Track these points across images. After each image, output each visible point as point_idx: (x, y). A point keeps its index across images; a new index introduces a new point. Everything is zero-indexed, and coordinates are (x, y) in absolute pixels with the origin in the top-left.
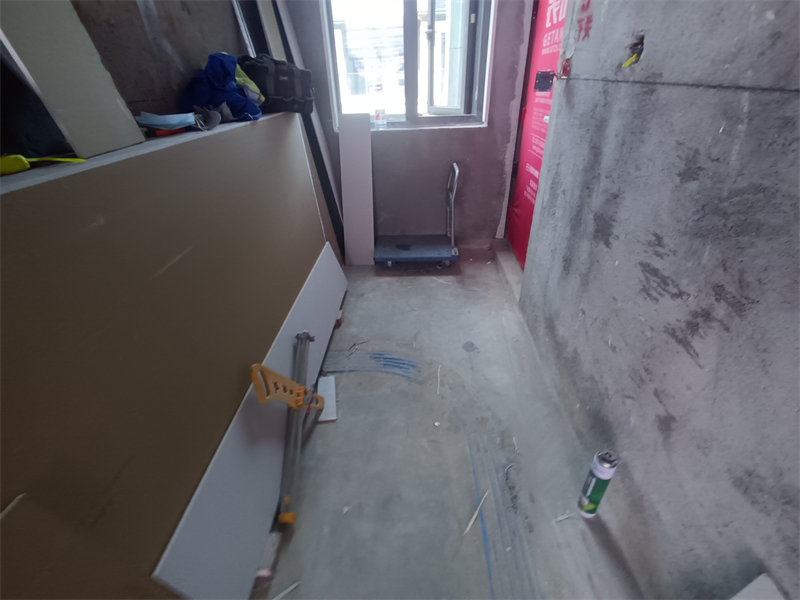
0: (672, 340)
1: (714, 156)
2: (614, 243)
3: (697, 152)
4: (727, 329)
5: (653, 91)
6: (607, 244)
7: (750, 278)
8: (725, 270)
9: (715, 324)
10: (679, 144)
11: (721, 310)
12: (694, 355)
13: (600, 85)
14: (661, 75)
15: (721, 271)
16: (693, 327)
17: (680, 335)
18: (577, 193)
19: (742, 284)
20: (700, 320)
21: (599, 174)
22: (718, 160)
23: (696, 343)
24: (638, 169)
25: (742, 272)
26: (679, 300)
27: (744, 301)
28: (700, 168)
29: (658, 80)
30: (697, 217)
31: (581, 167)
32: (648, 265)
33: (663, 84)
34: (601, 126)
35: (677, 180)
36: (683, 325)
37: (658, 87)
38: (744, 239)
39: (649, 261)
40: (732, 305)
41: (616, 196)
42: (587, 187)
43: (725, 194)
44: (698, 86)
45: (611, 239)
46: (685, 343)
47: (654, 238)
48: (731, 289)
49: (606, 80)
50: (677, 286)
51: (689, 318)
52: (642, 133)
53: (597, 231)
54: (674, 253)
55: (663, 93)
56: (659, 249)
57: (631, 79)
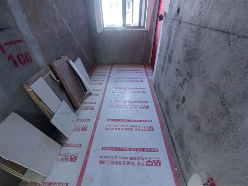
0: (180, 86)
1: (189, 41)
2: (172, 63)
3: (187, 40)
4: (189, 82)
6: (170, 63)
7: (193, 70)
8: (189, 68)
9: (187, 81)
10: (184, 38)
11: (188, 78)
12: (183, 89)
13: (171, 20)
14: (182, 19)
15: (188, 69)
16: (183, 82)
17: (181, 85)
18: (165, 50)
19: (191, 71)
20: (184, 81)
21: (170, 45)
22: (190, 42)
23: (184, 86)
24: (177, 44)
25: (192, 68)
26: (182, 77)
27: (191, 75)
28: (187, 44)
30: (186, 56)
31: (167, 43)
32: (177, 68)
34: (171, 32)
35: (183, 46)
36: (182, 82)
37: (181, 22)
38: (192, 61)
39: (177, 67)
40: (190, 77)
41: (173, 51)
42: (167, 48)
43: (190, 50)
44: (188, 23)
45: (171, 62)
46: (182, 87)
47: (178, 62)
48: (190, 73)
49: (172, 19)
50: (181, 73)
51: (183, 81)
52: (178, 34)
53: (169, 60)
54: (182, 65)
56: (179, 64)
57: (177, 20)
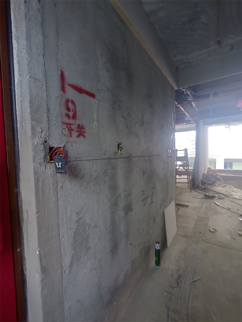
2: (134, 207)
3: (144, 169)
5: (131, 159)
6: (131, 210)
14: (132, 155)
22: (147, 169)
28: (145, 172)
29: (132, 156)
33: (133, 157)
35: (142, 177)
37: (132, 158)
44: (140, 157)
45: (132, 207)
49: (109, 159)
53: (126, 212)
55: (134, 159)
57: (122, 157)
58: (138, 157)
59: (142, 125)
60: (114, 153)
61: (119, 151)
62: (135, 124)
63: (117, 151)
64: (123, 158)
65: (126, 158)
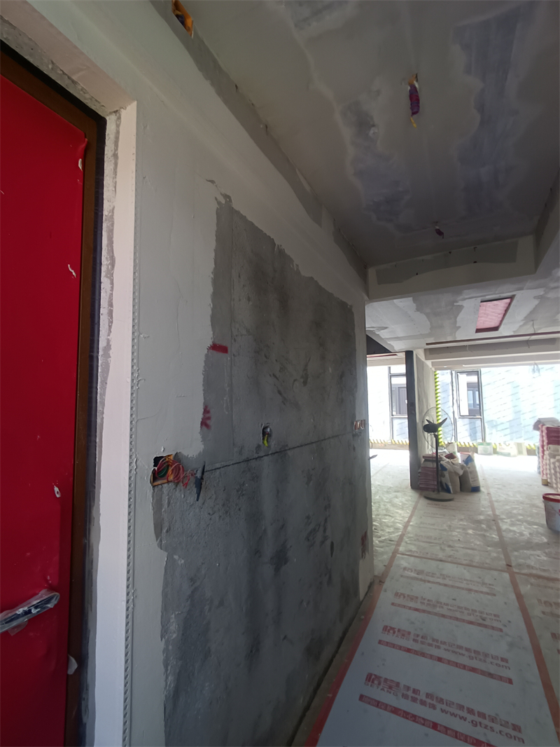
5: (286, 454)
13: (242, 466)
14: (287, 445)
29: (287, 448)
33: (289, 449)
37: (288, 452)
44: (302, 446)
49: (247, 460)
55: (290, 453)
57: (270, 452)
58: (298, 447)
59: (305, 383)
60: (256, 448)
61: (265, 442)
62: (293, 384)
63: (261, 443)
64: (271, 454)
65: (277, 452)
